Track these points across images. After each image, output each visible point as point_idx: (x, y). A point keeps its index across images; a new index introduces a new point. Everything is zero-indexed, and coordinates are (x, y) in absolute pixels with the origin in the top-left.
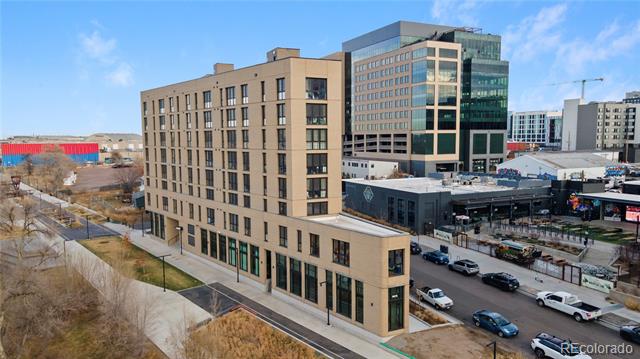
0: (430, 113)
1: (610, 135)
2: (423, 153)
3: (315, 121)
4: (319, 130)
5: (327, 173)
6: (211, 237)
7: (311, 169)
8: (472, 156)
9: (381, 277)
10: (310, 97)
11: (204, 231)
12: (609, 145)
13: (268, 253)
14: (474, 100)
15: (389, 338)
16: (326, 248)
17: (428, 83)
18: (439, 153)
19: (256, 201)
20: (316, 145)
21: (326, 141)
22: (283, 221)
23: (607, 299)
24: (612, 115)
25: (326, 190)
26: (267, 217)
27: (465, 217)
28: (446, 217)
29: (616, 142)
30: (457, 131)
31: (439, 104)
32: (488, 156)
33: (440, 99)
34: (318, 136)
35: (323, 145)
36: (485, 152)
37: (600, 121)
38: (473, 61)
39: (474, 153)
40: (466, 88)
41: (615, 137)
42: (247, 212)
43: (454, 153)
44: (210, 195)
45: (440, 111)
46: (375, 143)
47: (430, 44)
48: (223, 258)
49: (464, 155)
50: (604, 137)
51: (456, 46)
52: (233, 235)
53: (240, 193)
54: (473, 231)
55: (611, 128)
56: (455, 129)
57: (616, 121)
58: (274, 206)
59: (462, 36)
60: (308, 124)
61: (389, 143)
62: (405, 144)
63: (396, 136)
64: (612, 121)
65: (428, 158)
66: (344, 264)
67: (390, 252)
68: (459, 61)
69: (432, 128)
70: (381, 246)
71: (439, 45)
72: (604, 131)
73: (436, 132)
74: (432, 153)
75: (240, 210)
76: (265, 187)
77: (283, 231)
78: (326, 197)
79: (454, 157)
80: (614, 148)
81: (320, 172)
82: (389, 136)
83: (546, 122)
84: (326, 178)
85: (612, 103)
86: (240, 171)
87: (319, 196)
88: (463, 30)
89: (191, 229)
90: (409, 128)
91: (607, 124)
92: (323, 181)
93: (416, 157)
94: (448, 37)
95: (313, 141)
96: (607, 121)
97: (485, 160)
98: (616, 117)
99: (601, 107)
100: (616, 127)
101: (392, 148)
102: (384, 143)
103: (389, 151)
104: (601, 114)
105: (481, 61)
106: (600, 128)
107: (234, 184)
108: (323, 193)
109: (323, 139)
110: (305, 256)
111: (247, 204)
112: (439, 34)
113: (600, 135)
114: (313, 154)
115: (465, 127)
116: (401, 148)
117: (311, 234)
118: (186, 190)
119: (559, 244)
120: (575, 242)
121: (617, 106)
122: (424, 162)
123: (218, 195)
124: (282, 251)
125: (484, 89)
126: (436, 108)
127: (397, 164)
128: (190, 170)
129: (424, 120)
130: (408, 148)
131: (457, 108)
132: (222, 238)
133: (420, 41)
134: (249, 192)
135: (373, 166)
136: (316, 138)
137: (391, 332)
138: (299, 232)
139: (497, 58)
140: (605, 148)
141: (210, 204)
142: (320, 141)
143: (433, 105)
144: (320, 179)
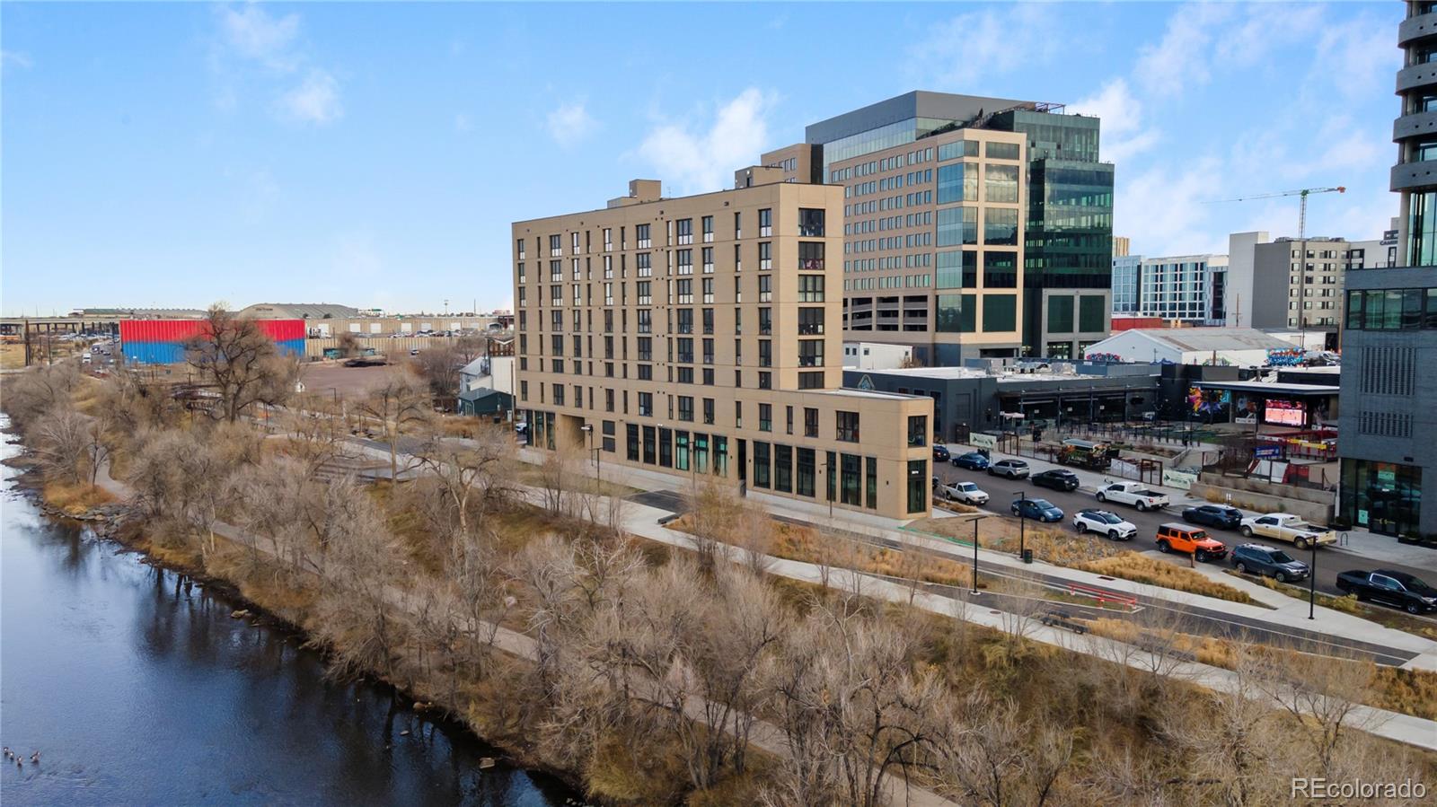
0: (969, 258)
1: (1314, 300)
2: (957, 329)
3: (809, 264)
4: (815, 276)
5: (823, 333)
6: (645, 435)
7: (803, 328)
8: (1046, 337)
9: (899, 447)
10: (804, 234)
11: (632, 429)
12: (1315, 321)
13: (742, 443)
14: (1050, 235)
15: (908, 522)
16: (828, 425)
17: (965, 204)
18: (985, 330)
19: (724, 375)
20: (810, 296)
21: (823, 292)
22: (765, 397)
23: (1187, 495)
24: (1318, 263)
25: (823, 356)
26: (739, 394)
27: (1017, 415)
28: (989, 418)
29: (1326, 314)
30: (1019, 291)
31: (987, 242)
32: (1076, 335)
33: (987, 232)
34: (813, 284)
35: (819, 297)
36: (1070, 330)
37: (1296, 275)
38: (1049, 164)
39: (1050, 331)
40: (1036, 213)
41: (1325, 305)
42: (708, 392)
43: (1013, 329)
44: (645, 373)
45: (987, 254)
46: (869, 314)
47: (970, 134)
48: (666, 461)
49: (1032, 334)
50: (1302, 305)
51: (1018, 138)
52: (684, 426)
53: (698, 365)
54: (1030, 437)
55: (1316, 288)
56: (1014, 286)
57: (1327, 274)
58: (751, 377)
59: (1030, 118)
60: (800, 268)
61: (895, 314)
62: (924, 313)
63: (909, 299)
64: (1318, 276)
65: (965, 338)
66: (852, 441)
67: (910, 418)
68: (1022, 164)
69: (974, 286)
70: (899, 411)
71: (985, 137)
72: (1303, 293)
73: (980, 291)
74: (973, 329)
75: (697, 391)
76: (738, 354)
77: (765, 411)
78: (823, 365)
79: (1014, 338)
80: (1322, 325)
81: (815, 332)
82: (895, 300)
83: (1206, 276)
84: (823, 341)
85: (1320, 240)
86: (698, 334)
87: (814, 365)
88: (1031, 108)
89: (609, 427)
90: (932, 285)
91: (1309, 280)
92: (818, 345)
93: (945, 338)
94: (1001, 121)
95: (806, 291)
96: (1308, 273)
97: (1070, 344)
98: (1327, 267)
99: (1296, 247)
100: (1327, 286)
101: (900, 321)
102: (885, 314)
103: (895, 328)
104: (1296, 262)
105: (1063, 165)
106: (1295, 288)
107: (687, 355)
108: (818, 361)
109: (818, 288)
110: (798, 439)
111: (709, 378)
112: (988, 113)
113: (1294, 300)
114: (806, 308)
115: (1034, 284)
116: (917, 321)
117: (806, 409)
118: (600, 369)
119: (1152, 449)
120: (1176, 445)
121: (1328, 247)
122: (959, 345)
123: (659, 372)
124: (764, 437)
125: (1069, 215)
126: (981, 248)
127: (909, 349)
128: (609, 341)
129: (958, 271)
130: (930, 321)
131: (1019, 249)
132: (666, 434)
133: (952, 128)
134: (711, 363)
135: (866, 352)
136: (810, 288)
137: (910, 515)
138: (789, 409)
139: (1092, 156)
140: (1305, 326)
141: (645, 386)
142: (815, 291)
143: (975, 243)
144: (815, 341)
